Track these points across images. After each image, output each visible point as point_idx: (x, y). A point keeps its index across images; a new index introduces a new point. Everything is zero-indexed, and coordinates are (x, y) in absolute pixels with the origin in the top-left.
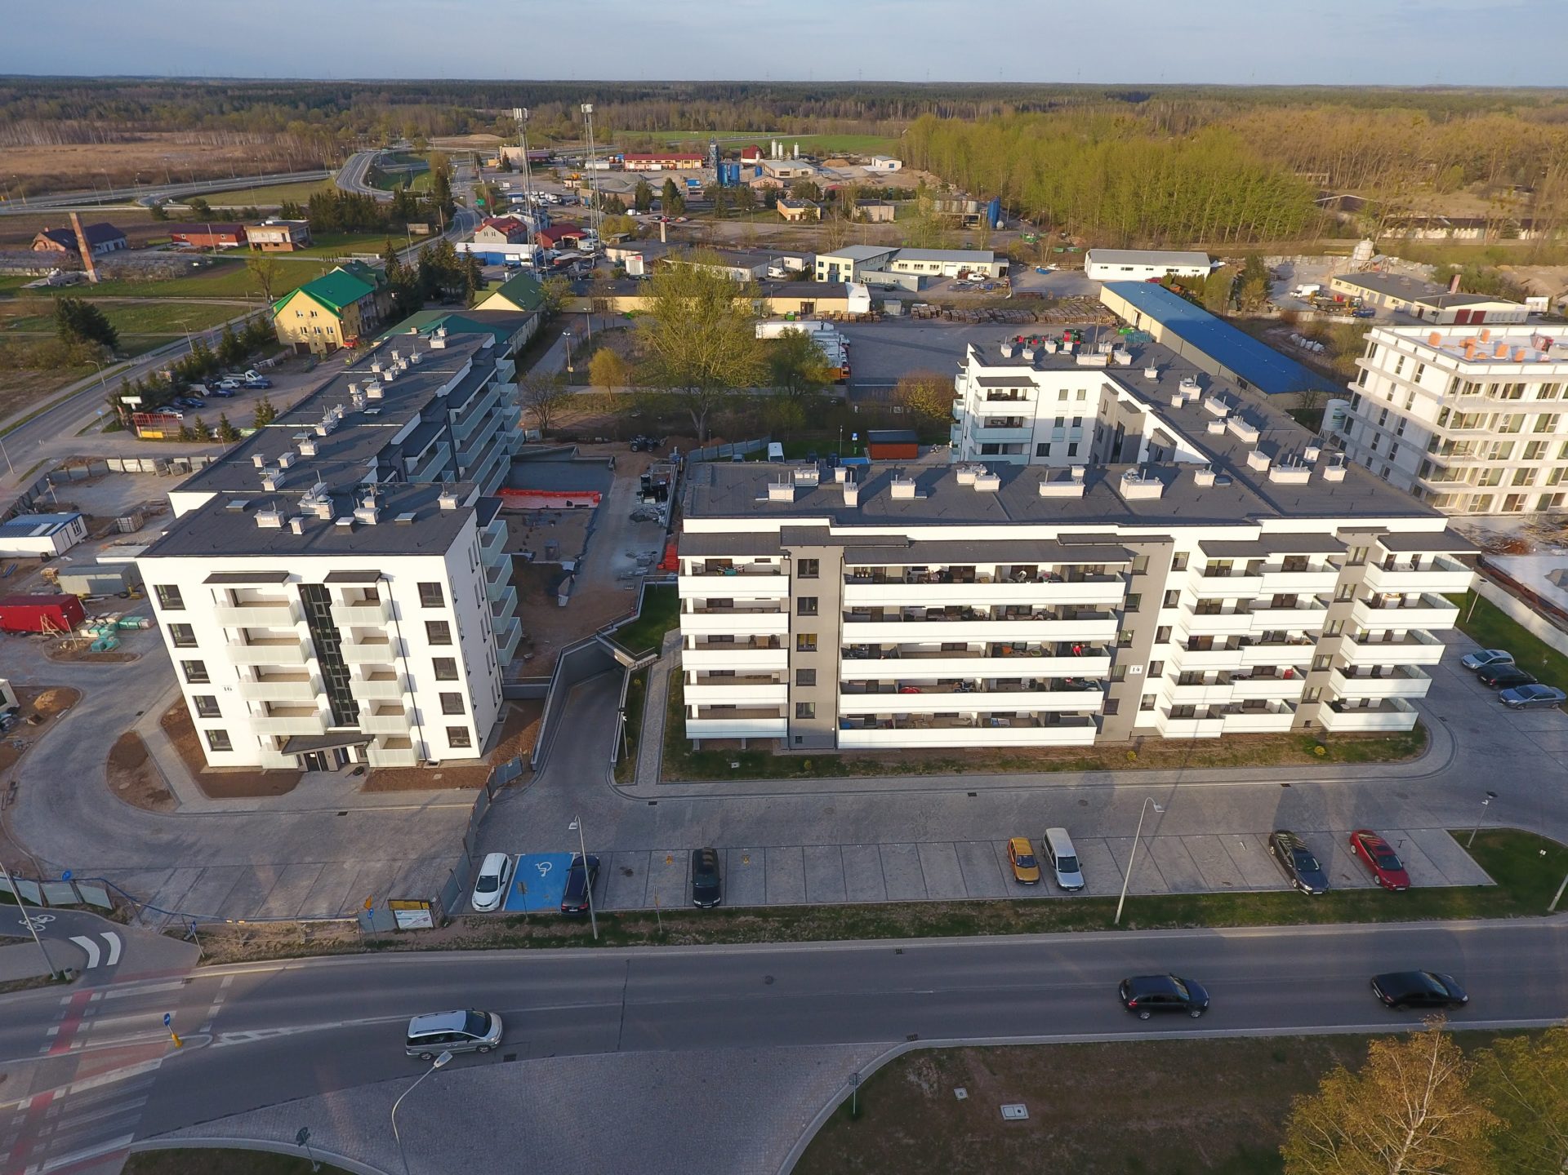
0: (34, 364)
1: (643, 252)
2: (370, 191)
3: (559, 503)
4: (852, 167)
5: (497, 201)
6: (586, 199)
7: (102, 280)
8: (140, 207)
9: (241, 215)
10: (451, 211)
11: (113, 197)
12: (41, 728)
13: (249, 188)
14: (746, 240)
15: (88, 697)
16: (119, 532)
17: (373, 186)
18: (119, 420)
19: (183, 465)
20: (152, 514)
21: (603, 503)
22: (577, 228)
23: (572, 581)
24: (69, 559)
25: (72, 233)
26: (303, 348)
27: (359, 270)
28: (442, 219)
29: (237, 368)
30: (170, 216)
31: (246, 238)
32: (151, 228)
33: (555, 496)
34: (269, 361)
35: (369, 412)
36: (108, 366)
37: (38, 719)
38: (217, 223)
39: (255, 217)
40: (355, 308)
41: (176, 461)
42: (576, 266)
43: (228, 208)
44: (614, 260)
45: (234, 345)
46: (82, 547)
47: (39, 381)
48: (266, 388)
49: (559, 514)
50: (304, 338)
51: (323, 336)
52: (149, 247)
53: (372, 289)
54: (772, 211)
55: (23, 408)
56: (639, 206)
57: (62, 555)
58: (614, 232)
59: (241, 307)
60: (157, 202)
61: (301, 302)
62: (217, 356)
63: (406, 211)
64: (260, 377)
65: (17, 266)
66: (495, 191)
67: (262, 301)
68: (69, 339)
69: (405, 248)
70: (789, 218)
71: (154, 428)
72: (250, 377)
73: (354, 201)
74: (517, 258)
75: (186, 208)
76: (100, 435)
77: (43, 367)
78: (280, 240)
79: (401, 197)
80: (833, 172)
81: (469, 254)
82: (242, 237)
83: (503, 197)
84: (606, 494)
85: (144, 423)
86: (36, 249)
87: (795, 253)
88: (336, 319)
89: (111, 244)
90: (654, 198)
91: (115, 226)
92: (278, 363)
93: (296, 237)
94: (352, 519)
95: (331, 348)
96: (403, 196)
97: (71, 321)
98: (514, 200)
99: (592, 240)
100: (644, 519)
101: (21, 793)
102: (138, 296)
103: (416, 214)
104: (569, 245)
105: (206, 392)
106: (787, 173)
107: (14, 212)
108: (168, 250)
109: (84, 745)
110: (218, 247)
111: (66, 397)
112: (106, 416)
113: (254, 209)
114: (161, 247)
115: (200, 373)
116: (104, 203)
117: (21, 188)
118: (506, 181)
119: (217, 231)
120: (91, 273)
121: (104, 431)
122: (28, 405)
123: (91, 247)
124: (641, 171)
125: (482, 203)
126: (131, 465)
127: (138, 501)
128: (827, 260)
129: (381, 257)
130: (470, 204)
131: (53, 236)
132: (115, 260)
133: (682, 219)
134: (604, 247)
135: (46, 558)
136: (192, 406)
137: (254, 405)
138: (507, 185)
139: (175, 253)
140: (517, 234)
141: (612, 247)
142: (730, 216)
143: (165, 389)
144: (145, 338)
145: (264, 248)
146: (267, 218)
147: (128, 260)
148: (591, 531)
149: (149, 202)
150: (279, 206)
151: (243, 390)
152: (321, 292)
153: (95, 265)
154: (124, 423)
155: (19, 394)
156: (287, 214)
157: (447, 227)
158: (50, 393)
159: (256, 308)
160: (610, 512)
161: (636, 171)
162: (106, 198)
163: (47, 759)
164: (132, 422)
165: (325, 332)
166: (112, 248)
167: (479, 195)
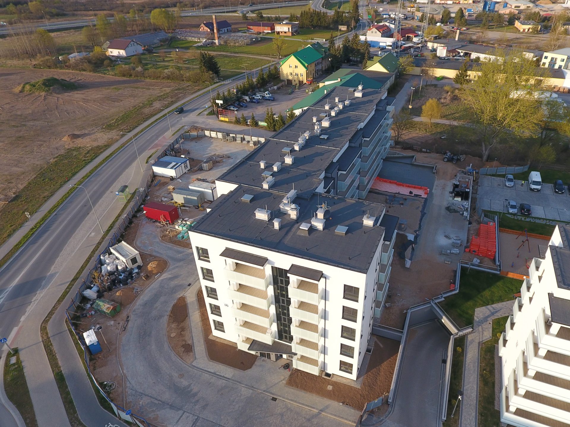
0: (189, 80)
1: (446, 44)
2: (324, 10)
3: (404, 191)
4: (554, 5)
5: (377, 17)
6: (418, 17)
7: (220, 44)
8: (239, 14)
9: (274, 19)
10: (357, 20)
11: (231, 10)
12: (148, 282)
13: (279, 7)
14: (500, 41)
15: (171, 268)
16: (202, 170)
17: (326, 8)
18: (214, 110)
19: (233, 137)
20: (217, 162)
21: (430, 195)
22: (413, 31)
23: (413, 249)
24: (180, 181)
25: (212, 24)
26: (289, 82)
27: (317, 47)
28: (353, 24)
29: (262, 90)
30: (249, 18)
31: (274, 29)
32: (242, 23)
33: (403, 186)
34: (275, 87)
35: (322, 137)
36: (215, 83)
37: (147, 277)
38: (265, 22)
39: (279, 20)
40: (313, 65)
41: (231, 135)
42: (412, 50)
43: (269, 16)
44: (430, 48)
45: (263, 79)
46: (187, 175)
47: (190, 88)
48: (272, 100)
49: (406, 199)
50: (290, 78)
51: (298, 77)
52: (239, 31)
53: (322, 56)
54: (512, 27)
55: (182, 100)
56: (442, 21)
57: (178, 178)
58: (432, 34)
59: (268, 60)
60: (245, 12)
61: (292, 61)
62: (255, 83)
63: (338, 20)
64: (271, 95)
65: (193, 37)
66: (376, 11)
67: (276, 58)
68: (202, 71)
69: (337, 36)
70: (522, 30)
71: (225, 116)
72: (267, 95)
73: (318, 14)
74: (384, 44)
75: (254, 15)
76: (206, 116)
77: (192, 82)
78: (287, 30)
79: (337, 13)
80: (543, 7)
81: (366, 42)
82: (273, 29)
83: (380, 15)
84: (431, 190)
85: (222, 114)
86: (200, 30)
87: (529, 49)
88: (305, 70)
89: (226, 29)
90: (451, 18)
91: (228, 22)
92: (279, 89)
93: (294, 30)
94: (309, 225)
95: (301, 83)
96: (338, 12)
97: (204, 63)
98: (384, 16)
99: (420, 37)
100: (455, 211)
101: (130, 324)
102: (231, 52)
103: (342, 21)
104: (409, 39)
105: (248, 100)
106: (519, 7)
107: (198, 15)
108: (245, 33)
109: (162, 299)
110: (263, 32)
111: (197, 97)
112: (209, 107)
113: (279, 17)
114: (243, 32)
115: (248, 91)
116: (227, 12)
117: (201, 6)
118: (381, 7)
119: (264, 25)
120: (216, 41)
121: (207, 115)
122: (183, 98)
123: (218, 30)
124: (443, 4)
125: (370, 17)
126: (213, 134)
127: (213, 154)
128: (550, 55)
129: (326, 40)
130: (365, 18)
131: (207, 25)
132: (226, 36)
133: (464, 28)
134: (426, 41)
135: (172, 179)
136: (242, 106)
137: (266, 109)
138: (381, 9)
139: (248, 34)
140: (387, 33)
141: (430, 42)
142: (490, 28)
143: (233, 97)
144: (230, 72)
145: (281, 34)
146: (283, 21)
147: (230, 37)
148: (423, 214)
149: (242, 12)
150: (289, 16)
151: (263, 100)
152: (301, 56)
153: (219, 38)
154: (215, 113)
155: (181, 93)
156: (291, 19)
157: (355, 27)
158: (192, 94)
159: (274, 61)
160: (434, 202)
161: (440, 4)
162: (228, 10)
163: (145, 304)
164: (218, 112)
165: (299, 76)
166: (226, 31)
167: (369, 14)
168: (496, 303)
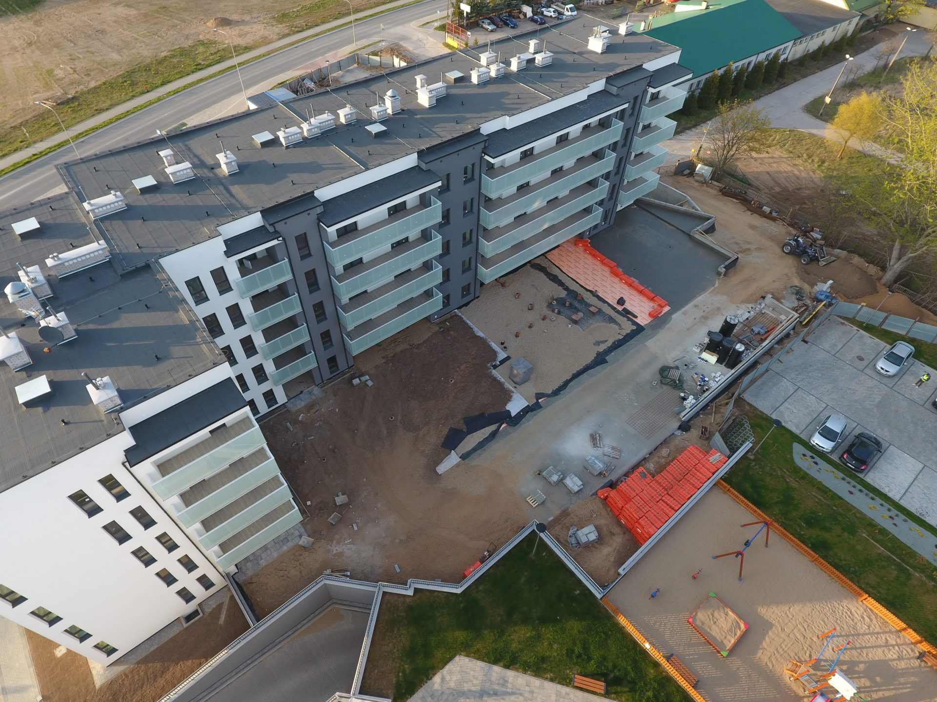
3: (613, 292)
21: (659, 322)
23: (494, 434)
33: (621, 279)
34: (601, 1)
49: (596, 312)
64: (575, 13)
71: (454, 37)
72: (568, 11)
84: (674, 311)
85: (450, 32)
92: (608, 3)
100: (675, 385)
105: (529, 15)
136: (507, 25)
168: (517, 670)
